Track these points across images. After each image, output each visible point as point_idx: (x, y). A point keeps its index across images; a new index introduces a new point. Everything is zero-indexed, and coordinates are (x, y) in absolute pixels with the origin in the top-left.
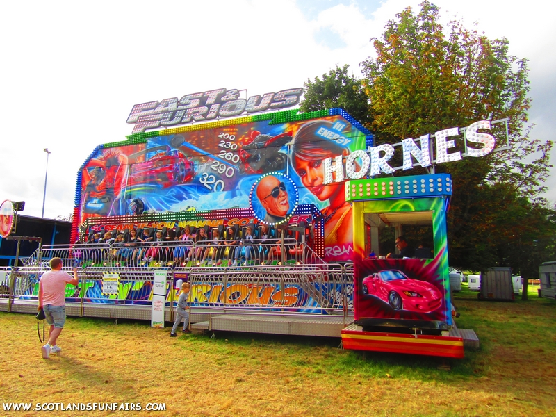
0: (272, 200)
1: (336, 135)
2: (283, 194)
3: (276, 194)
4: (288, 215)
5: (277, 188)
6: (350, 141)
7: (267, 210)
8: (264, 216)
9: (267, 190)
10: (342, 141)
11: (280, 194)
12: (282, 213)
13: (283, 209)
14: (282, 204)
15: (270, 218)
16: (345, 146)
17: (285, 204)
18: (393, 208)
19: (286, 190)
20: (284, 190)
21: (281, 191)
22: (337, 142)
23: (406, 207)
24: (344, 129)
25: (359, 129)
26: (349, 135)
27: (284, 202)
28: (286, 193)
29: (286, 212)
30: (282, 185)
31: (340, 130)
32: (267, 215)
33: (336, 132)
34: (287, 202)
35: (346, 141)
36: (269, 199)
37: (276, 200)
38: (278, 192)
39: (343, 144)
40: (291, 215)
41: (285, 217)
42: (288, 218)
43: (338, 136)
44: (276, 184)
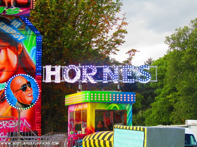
0: (21, 92)
1: (13, 30)
2: (30, 89)
3: (24, 89)
4: (32, 104)
5: (25, 85)
6: (24, 37)
7: (18, 99)
8: (15, 103)
9: (18, 85)
10: (18, 37)
11: (27, 89)
12: (28, 102)
13: (29, 99)
14: (28, 96)
15: (19, 105)
16: (21, 41)
17: (30, 96)
18: (109, 108)
19: (32, 87)
20: (30, 87)
21: (28, 87)
22: (14, 36)
23: (115, 107)
24: (20, 27)
25: (31, 29)
26: (24, 32)
27: (30, 95)
28: (31, 89)
29: (31, 101)
30: (29, 83)
31: (16, 27)
32: (17, 102)
33: (14, 28)
34: (32, 95)
35: (21, 37)
36: (19, 92)
37: (24, 93)
38: (26, 88)
39: (19, 39)
40: (34, 104)
41: (30, 104)
42: (32, 106)
43: (15, 31)
44: (25, 82)
